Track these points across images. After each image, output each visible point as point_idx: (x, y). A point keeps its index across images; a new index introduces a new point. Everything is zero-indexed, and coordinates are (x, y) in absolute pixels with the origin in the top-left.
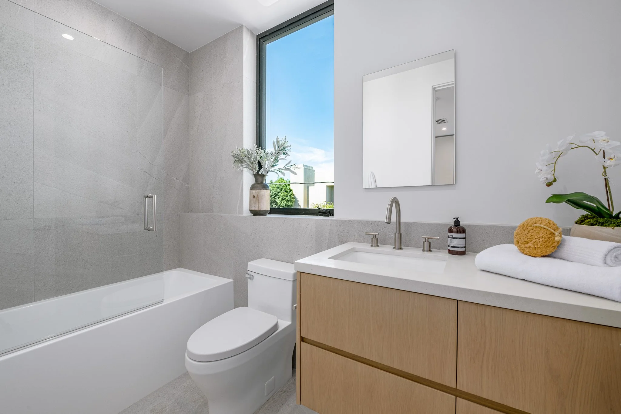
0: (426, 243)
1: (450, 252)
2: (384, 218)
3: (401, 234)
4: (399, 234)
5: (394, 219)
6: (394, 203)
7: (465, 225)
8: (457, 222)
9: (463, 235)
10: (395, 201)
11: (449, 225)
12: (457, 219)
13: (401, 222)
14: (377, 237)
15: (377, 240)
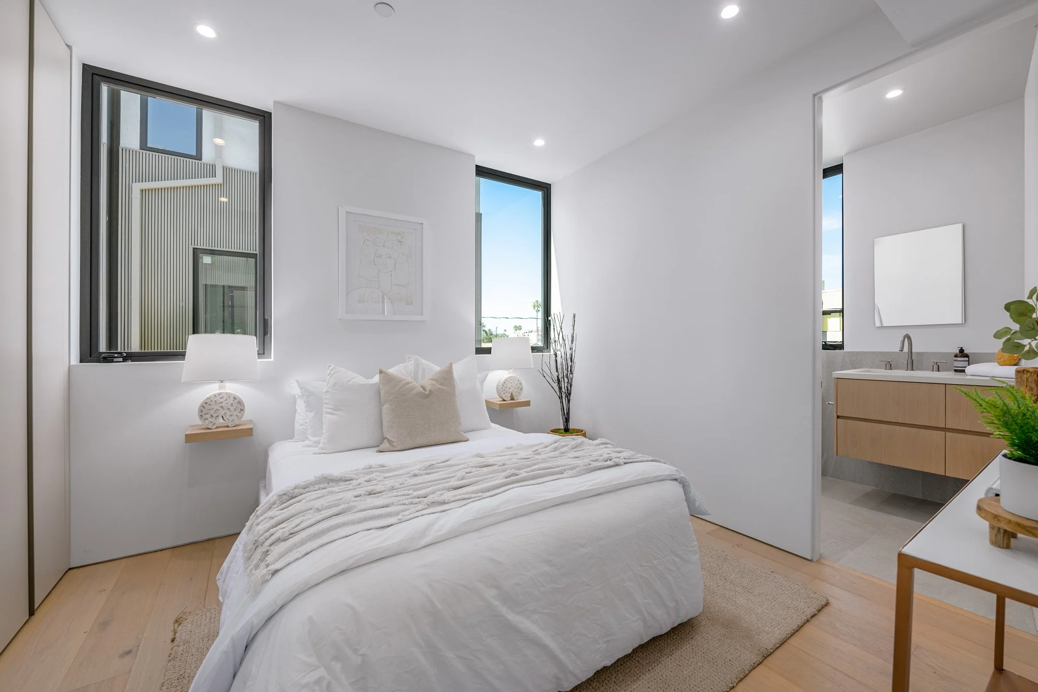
0: (935, 366)
1: (956, 371)
2: (897, 349)
3: (913, 360)
4: (911, 360)
5: (906, 349)
6: (906, 338)
7: (970, 353)
8: (962, 351)
9: (967, 359)
10: (908, 337)
11: (954, 353)
12: (962, 348)
13: (913, 351)
14: (890, 363)
15: (891, 365)
